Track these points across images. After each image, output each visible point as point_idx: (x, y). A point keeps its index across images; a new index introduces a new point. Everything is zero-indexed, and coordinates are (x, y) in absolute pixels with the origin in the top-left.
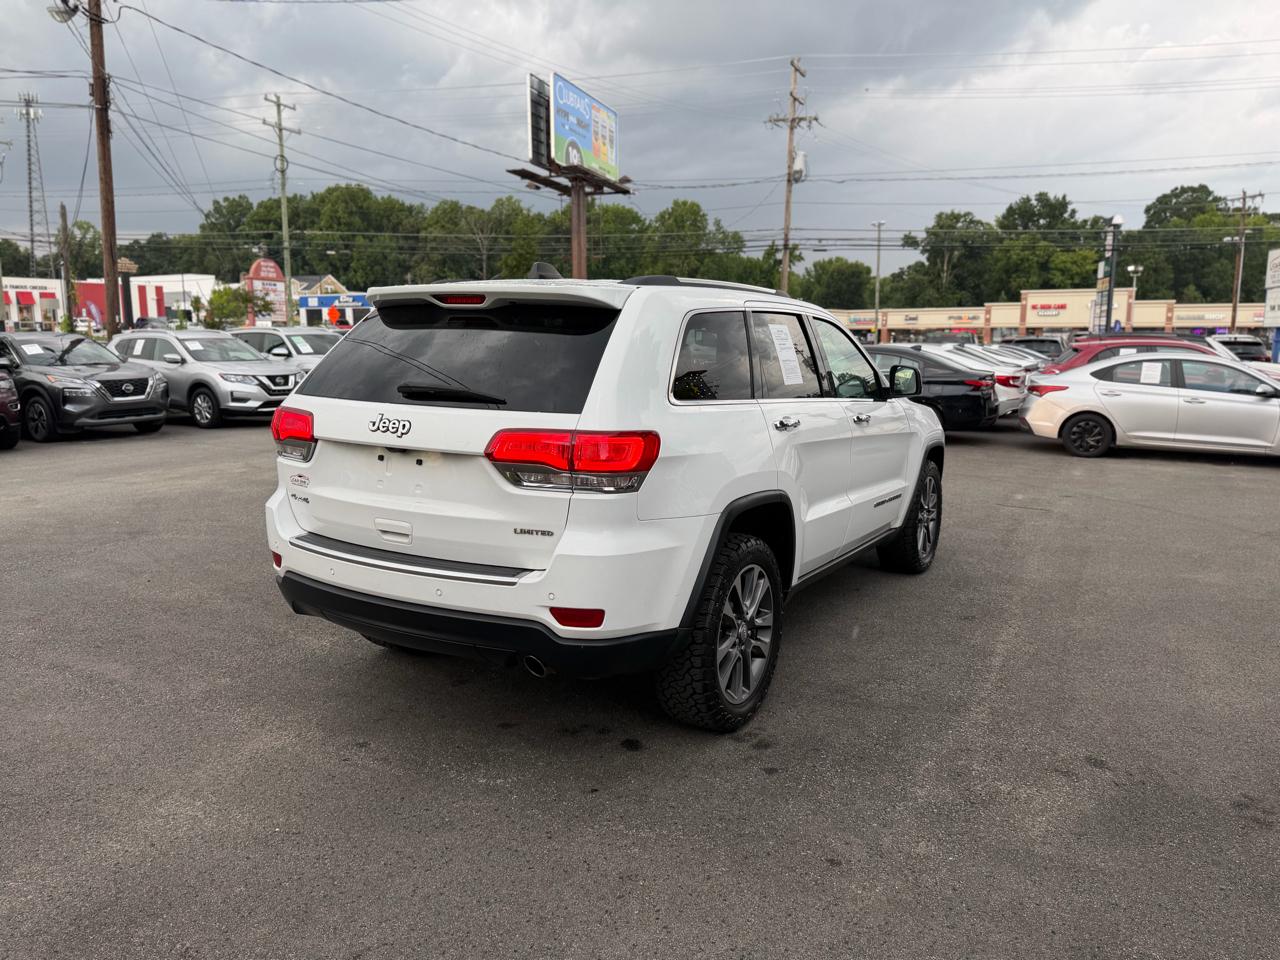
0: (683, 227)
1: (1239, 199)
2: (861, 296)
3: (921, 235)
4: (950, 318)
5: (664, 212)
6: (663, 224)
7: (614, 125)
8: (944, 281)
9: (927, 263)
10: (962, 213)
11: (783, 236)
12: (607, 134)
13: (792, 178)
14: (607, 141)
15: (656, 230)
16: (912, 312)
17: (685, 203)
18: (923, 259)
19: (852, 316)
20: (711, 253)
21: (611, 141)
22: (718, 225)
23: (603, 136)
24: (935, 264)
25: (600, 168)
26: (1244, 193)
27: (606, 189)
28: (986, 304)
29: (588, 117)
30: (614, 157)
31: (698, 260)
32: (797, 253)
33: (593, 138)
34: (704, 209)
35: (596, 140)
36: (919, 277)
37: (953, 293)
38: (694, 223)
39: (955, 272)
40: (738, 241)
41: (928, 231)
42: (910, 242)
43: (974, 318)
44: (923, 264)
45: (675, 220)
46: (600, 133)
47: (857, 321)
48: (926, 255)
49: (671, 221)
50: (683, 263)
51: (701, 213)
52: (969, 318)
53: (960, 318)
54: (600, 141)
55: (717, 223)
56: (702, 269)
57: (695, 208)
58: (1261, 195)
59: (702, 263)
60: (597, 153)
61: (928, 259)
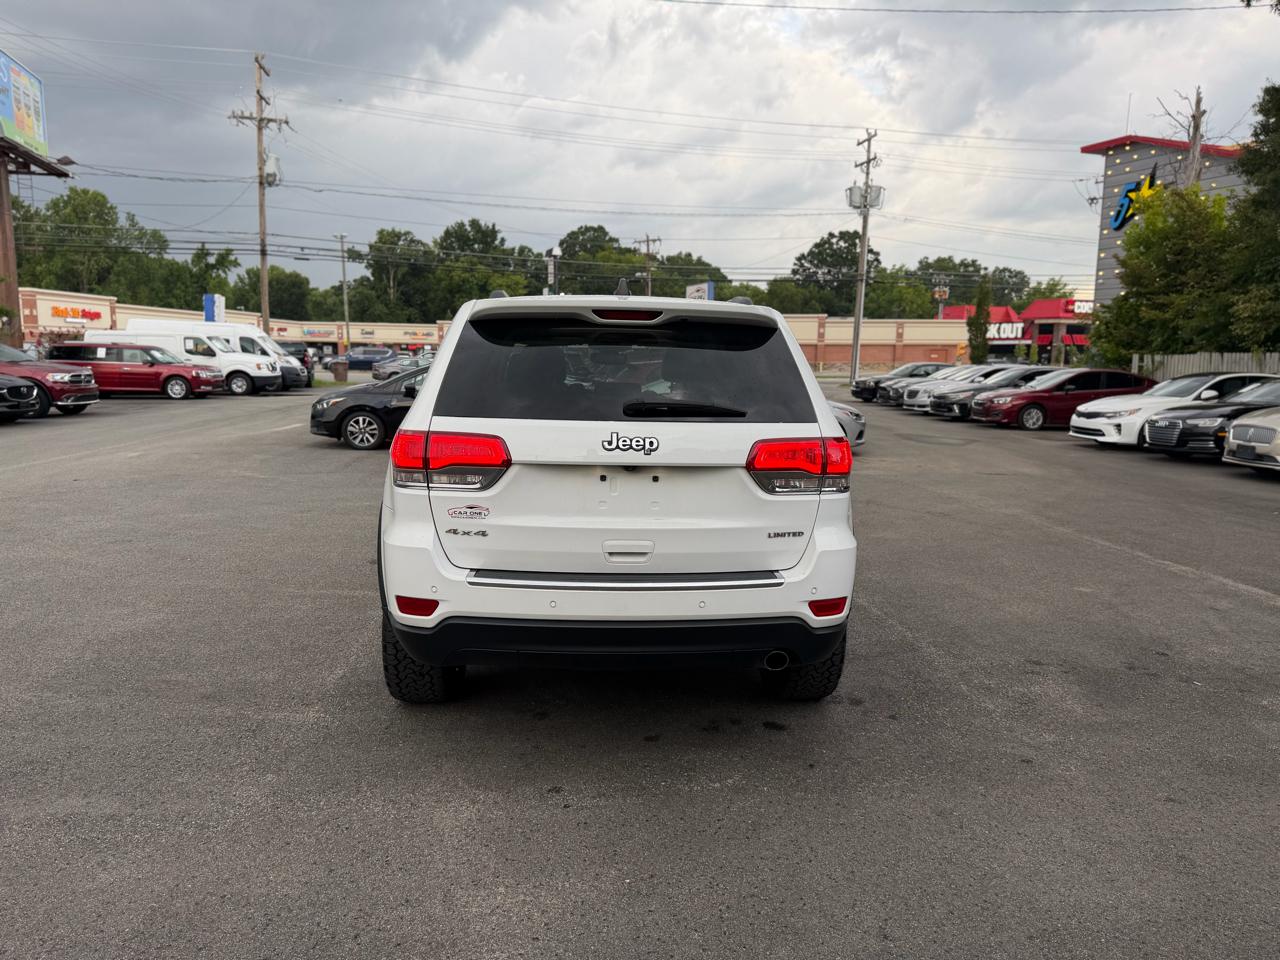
0: (86, 219)
1: (644, 242)
2: (303, 307)
3: (365, 250)
4: (406, 333)
5: (58, 199)
6: (57, 213)
7: (39, 94)
8: (392, 296)
9: (372, 279)
10: (403, 232)
11: (259, 241)
12: (32, 104)
13: (264, 181)
14: (32, 112)
15: (46, 219)
16: (368, 326)
17: (85, 192)
18: (368, 273)
19: (306, 328)
20: (125, 251)
21: (37, 113)
22: (132, 220)
23: (26, 106)
24: (381, 280)
25: (25, 142)
26: (648, 237)
27: (33, 168)
28: (438, 322)
29: (5, 80)
30: (41, 132)
31: (109, 258)
32: (232, 258)
33: (15, 109)
34: (112, 200)
35: (19, 109)
36: (367, 291)
37: (403, 310)
38: (99, 215)
39: (401, 288)
40: (159, 241)
41: (371, 247)
42: (354, 256)
43: (428, 335)
44: (368, 279)
45: (74, 210)
46: (22, 101)
47: (311, 333)
48: (370, 270)
49: (68, 210)
50: (89, 260)
51: (109, 205)
52: (424, 335)
53: (415, 334)
54: (24, 110)
55: (131, 218)
56: (116, 268)
57: (99, 198)
58: (659, 240)
59: (116, 262)
60: (21, 124)
61: (373, 274)
